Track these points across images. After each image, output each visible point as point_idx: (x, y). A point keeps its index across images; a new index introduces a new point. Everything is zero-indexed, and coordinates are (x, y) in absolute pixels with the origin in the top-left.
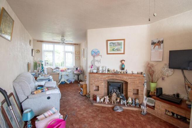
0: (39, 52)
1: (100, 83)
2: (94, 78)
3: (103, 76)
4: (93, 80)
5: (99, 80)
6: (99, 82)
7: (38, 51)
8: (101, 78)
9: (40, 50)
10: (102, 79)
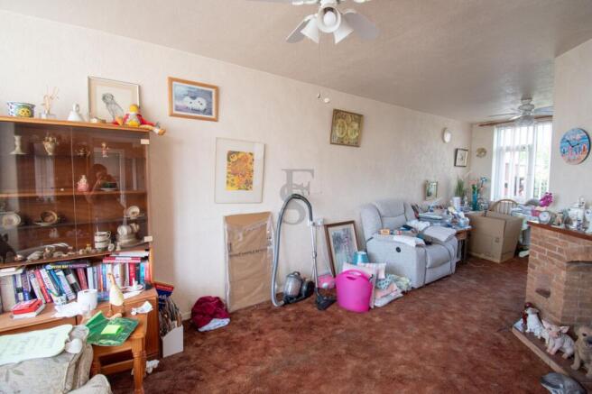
0: (485, 155)
1: (554, 266)
2: (540, 244)
3: (570, 244)
4: (539, 250)
5: (555, 256)
6: (553, 263)
7: (483, 152)
8: (560, 251)
9: (486, 148)
10: (564, 256)
